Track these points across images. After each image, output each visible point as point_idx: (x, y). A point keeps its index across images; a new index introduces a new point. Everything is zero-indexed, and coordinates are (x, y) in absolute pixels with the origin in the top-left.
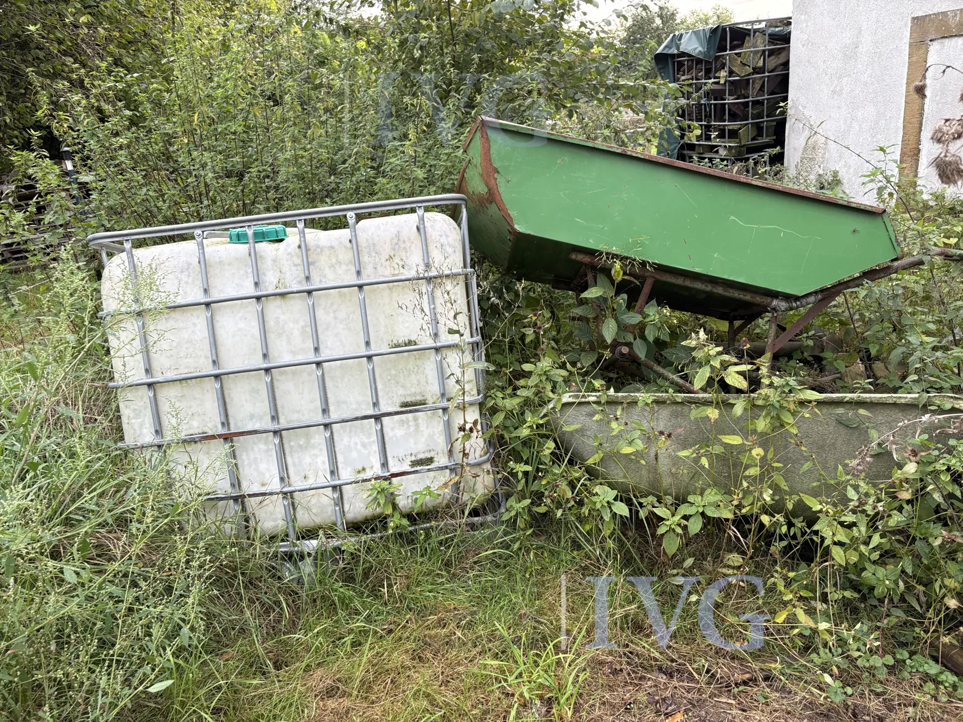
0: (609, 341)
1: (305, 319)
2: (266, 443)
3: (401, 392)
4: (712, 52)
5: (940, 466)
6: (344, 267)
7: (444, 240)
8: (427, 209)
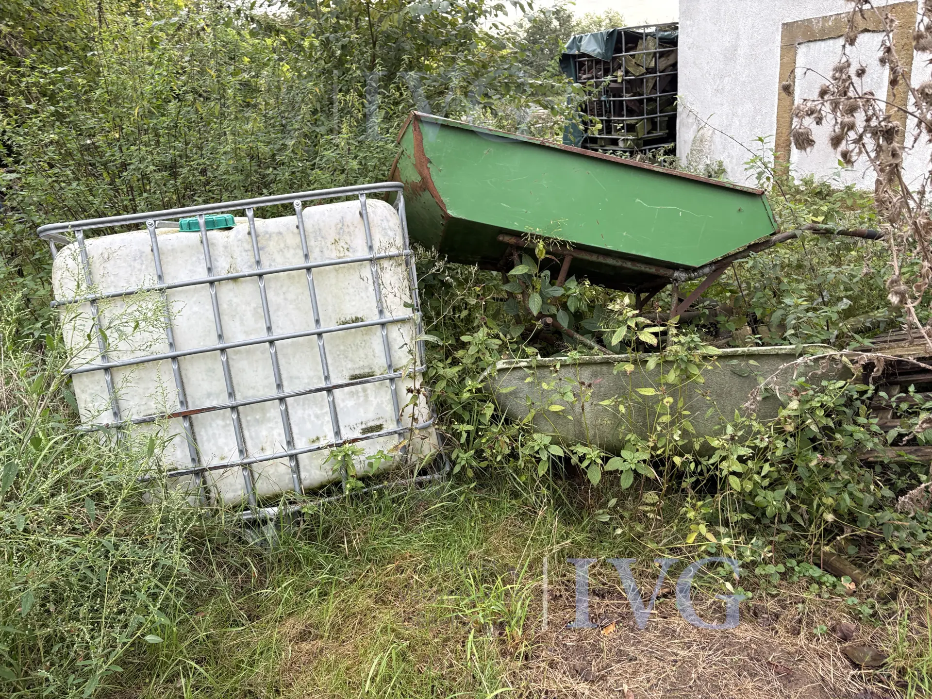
0: (535, 313)
1: (257, 301)
2: (224, 419)
3: (350, 365)
4: (609, 54)
5: (815, 403)
6: (292, 251)
7: (385, 224)
8: (369, 196)
